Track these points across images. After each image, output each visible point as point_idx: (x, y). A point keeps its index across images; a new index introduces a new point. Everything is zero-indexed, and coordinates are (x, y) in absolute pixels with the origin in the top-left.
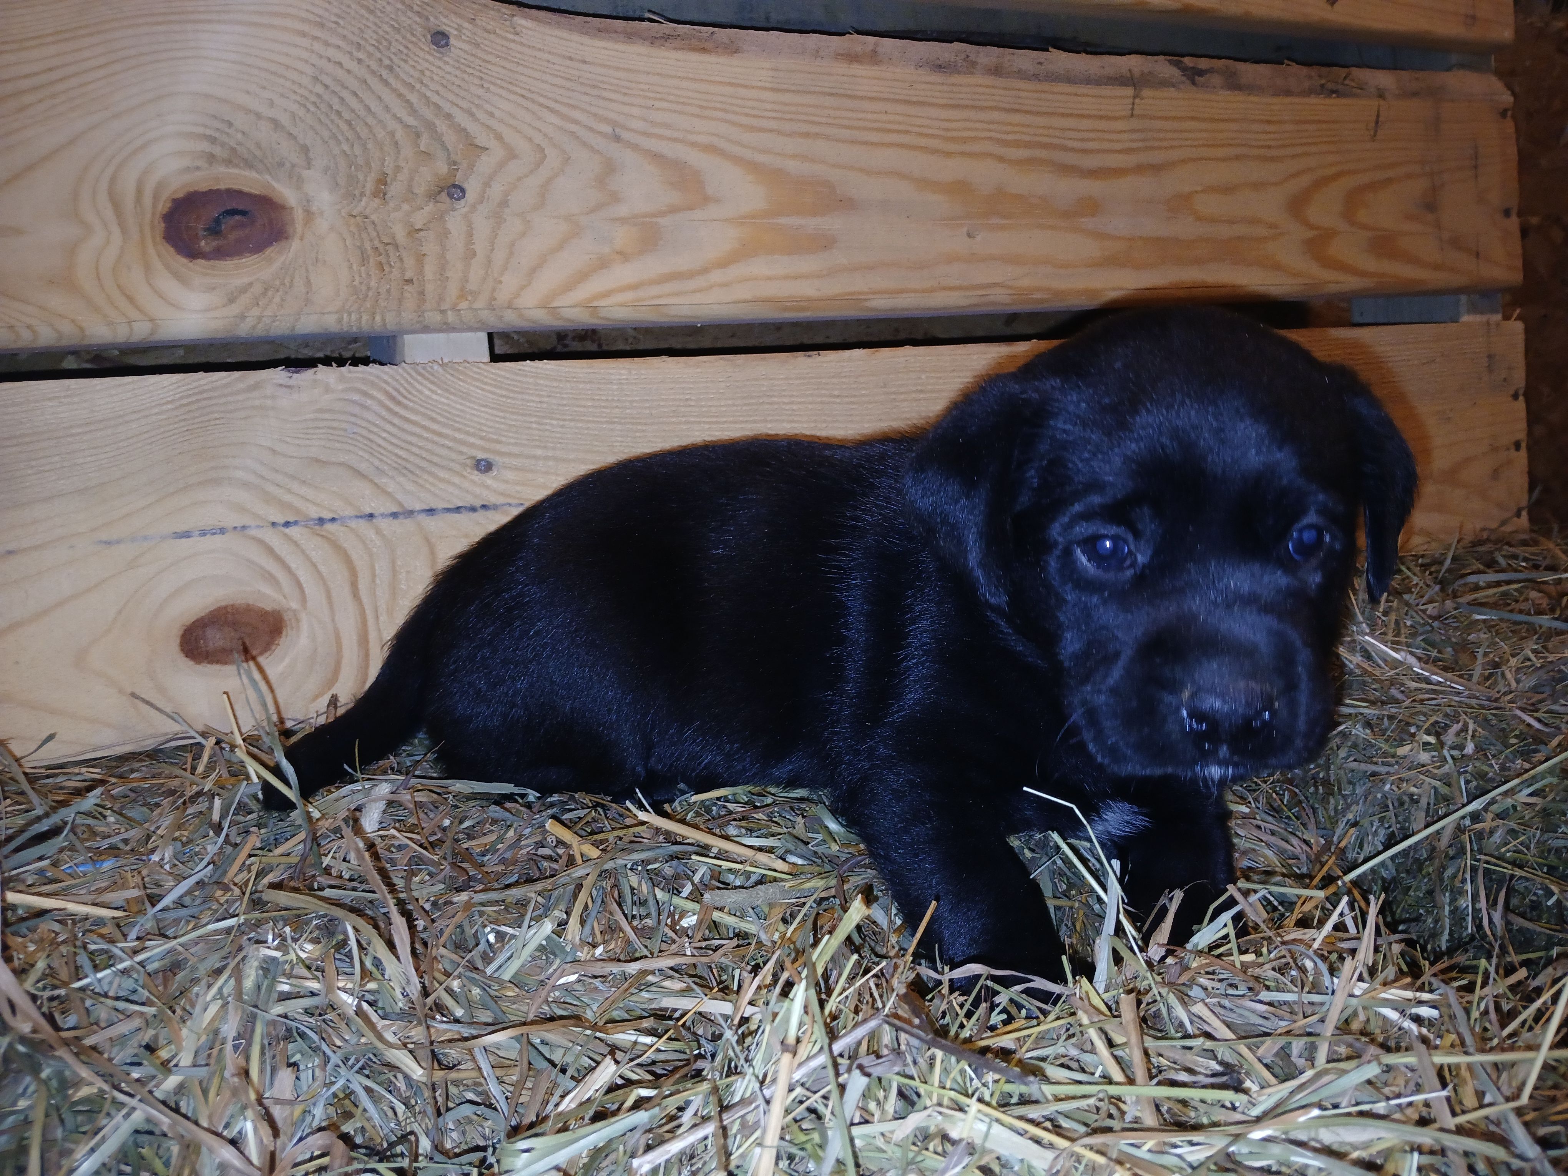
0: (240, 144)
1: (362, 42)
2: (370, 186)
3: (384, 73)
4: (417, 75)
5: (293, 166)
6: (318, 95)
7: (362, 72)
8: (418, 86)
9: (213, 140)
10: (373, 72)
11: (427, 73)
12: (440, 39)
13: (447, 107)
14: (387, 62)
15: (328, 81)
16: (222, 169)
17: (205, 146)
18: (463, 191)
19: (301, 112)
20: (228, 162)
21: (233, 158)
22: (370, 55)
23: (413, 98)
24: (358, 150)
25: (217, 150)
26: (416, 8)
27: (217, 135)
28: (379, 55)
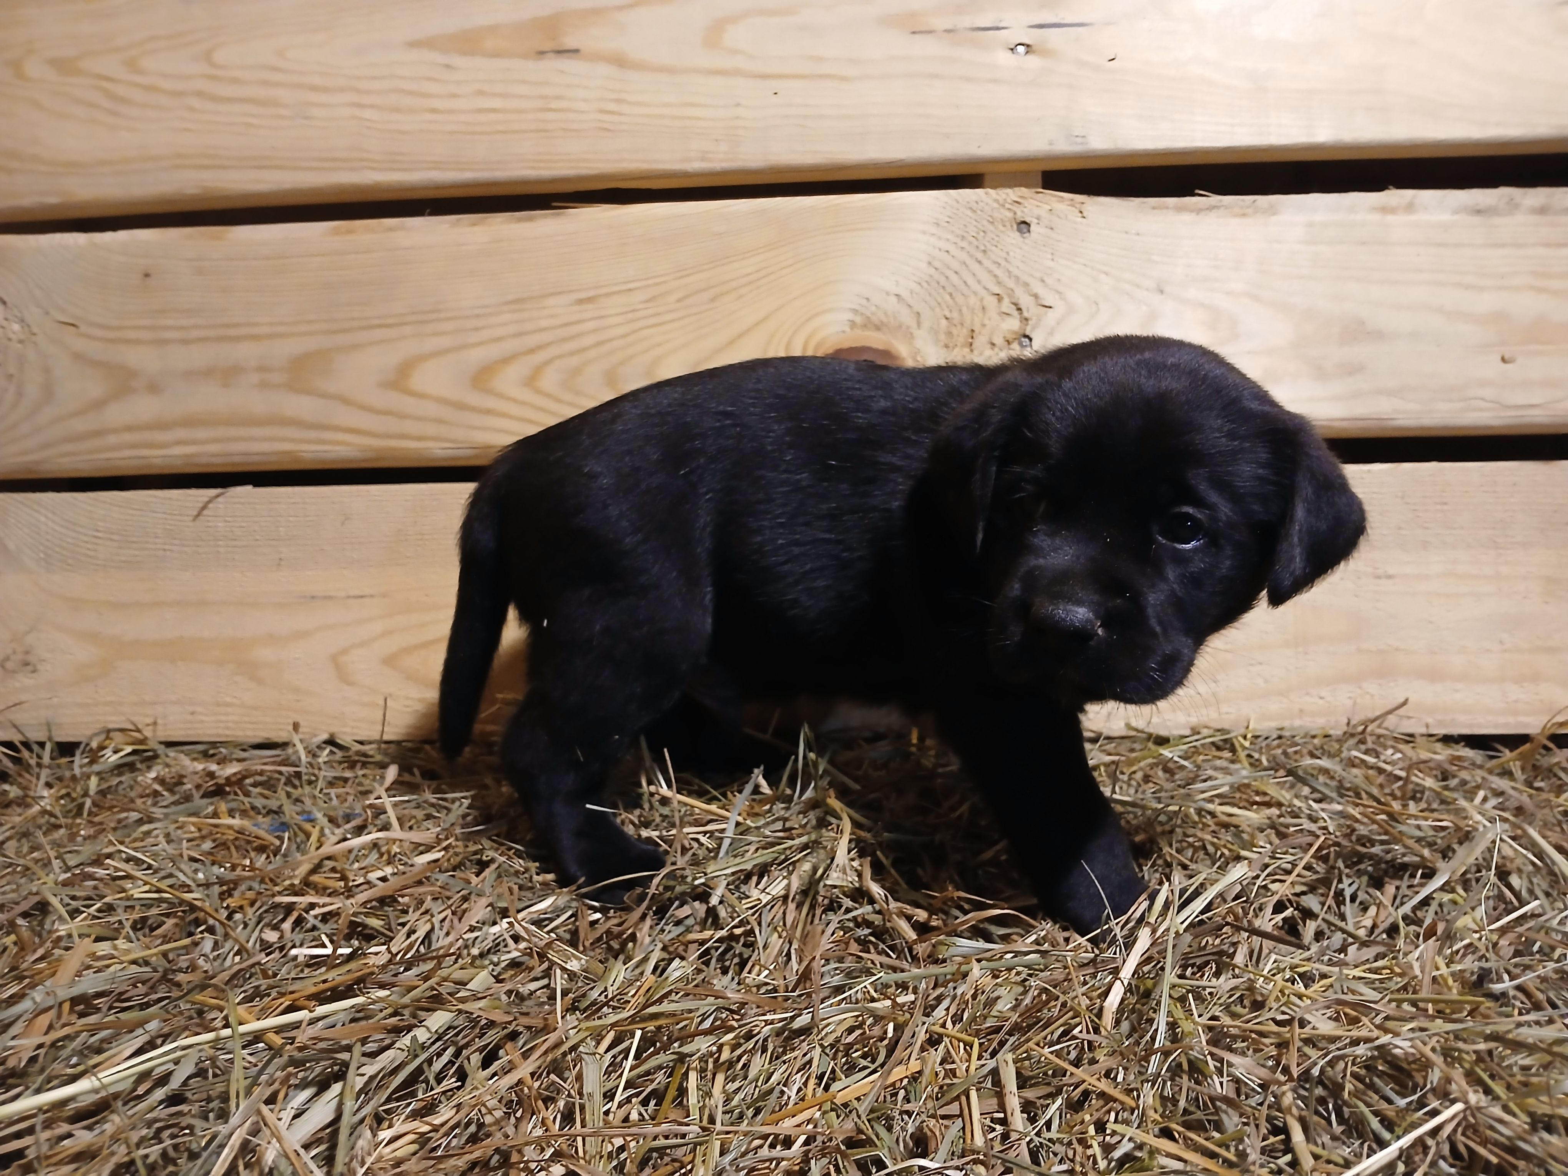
0: (873, 314)
1: (965, 234)
2: (961, 340)
3: (979, 256)
4: (1005, 255)
5: (908, 327)
6: (931, 276)
7: (963, 256)
8: (1003, 263)
9: (855, 311)
10: (971, 256)
11: (1012, 254)
12: (1024, 226)
13: (1025, 278)
14: (983, 248)
15: (937, 264)
16: (859, 332)
17: (850, 316)
18: (1031, 340)
19: (917, 288)
20: (865, 326)
21: (869, 324)
22: (970, 243)
23: (998, 272)
24: (955, 315)
25: (858, 319)
26: (1007, 206)
27: (857, 307)
28: (976, 243)
